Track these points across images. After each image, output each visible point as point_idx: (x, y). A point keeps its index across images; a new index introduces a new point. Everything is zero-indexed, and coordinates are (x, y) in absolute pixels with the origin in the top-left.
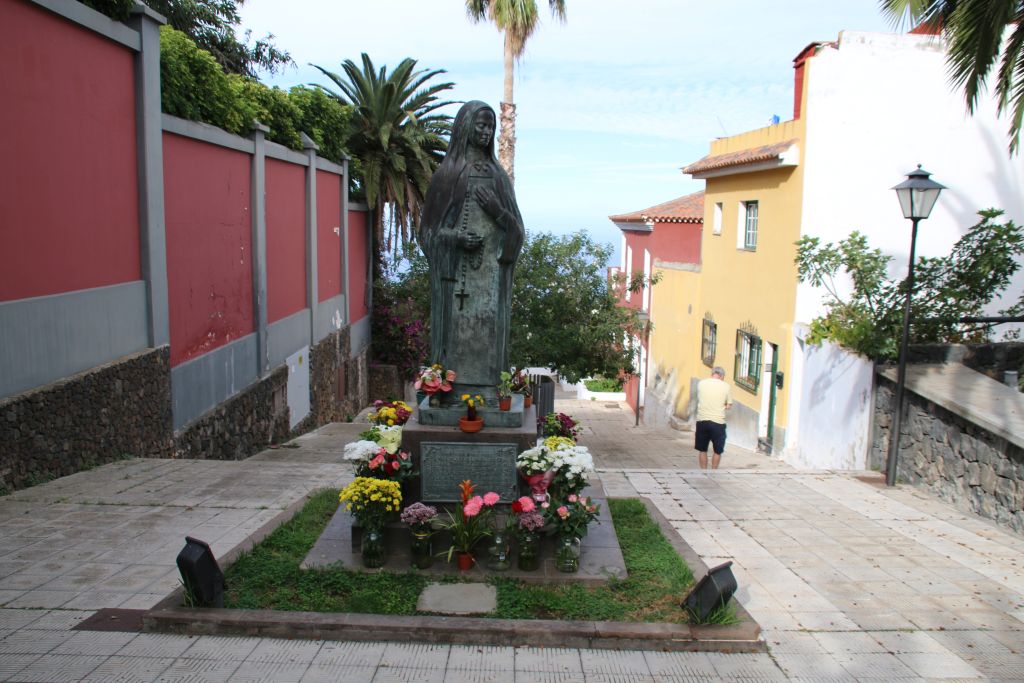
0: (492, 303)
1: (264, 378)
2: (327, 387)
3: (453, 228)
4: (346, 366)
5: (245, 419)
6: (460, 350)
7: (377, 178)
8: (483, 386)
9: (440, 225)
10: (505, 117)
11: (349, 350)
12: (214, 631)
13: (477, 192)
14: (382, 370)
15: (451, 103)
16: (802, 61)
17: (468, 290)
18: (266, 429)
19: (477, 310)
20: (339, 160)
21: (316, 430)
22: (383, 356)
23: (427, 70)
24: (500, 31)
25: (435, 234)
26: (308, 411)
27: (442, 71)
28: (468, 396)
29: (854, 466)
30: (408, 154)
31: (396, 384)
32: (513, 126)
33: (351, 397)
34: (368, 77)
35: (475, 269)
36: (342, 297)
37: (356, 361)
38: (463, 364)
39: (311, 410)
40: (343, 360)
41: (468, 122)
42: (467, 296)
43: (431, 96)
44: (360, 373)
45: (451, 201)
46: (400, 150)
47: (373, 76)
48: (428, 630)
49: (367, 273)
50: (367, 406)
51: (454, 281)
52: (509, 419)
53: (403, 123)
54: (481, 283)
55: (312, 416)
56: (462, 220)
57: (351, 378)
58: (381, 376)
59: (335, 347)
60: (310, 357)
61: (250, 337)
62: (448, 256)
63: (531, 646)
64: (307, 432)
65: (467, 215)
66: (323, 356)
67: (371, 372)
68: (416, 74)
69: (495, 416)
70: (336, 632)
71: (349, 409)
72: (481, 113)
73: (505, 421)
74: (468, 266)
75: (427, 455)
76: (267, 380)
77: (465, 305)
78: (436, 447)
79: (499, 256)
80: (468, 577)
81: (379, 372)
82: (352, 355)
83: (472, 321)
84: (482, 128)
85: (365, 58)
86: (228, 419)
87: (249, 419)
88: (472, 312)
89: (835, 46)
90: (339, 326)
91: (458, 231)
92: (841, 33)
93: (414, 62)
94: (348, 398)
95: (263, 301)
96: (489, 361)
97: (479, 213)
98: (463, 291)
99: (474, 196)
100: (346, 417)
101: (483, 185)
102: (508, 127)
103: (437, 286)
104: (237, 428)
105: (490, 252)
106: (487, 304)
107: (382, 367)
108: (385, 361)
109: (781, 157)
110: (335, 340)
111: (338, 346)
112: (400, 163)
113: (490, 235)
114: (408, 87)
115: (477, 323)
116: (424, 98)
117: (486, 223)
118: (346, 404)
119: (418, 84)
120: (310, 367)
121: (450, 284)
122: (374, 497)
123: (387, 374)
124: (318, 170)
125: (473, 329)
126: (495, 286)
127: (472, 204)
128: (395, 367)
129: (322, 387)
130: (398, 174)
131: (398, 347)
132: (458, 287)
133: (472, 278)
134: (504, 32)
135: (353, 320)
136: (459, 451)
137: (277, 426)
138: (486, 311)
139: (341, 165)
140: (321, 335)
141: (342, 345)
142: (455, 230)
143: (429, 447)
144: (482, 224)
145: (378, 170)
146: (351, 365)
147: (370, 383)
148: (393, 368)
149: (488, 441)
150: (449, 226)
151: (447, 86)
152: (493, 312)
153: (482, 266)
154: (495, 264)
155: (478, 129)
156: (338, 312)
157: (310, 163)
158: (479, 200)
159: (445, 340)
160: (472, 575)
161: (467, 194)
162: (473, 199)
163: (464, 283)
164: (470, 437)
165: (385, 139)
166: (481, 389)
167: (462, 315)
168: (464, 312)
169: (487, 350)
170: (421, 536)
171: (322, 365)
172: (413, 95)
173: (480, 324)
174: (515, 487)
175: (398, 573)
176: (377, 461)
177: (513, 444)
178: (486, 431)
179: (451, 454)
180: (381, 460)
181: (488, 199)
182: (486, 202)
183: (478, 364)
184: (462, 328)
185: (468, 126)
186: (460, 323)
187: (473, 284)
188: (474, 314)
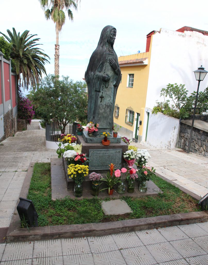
0: (111, 100)
2: (8, 127)
3: (100, 72)
4: (12, 120)
6: (100, 116)
7: (19, 66)
8: (106, 129)
9: (96, 71)
10: (56, 49)
11: (13, 116)
12: (40, 238)
13: (110, 60)
14: (21, 121)
15: (39, 44)
16: (150, 35)
17: (104, 95)
19: (106, 102)
20: (9, 60)
21: (6, 139)
22: (21, 117)
23: (31, 35)
25: (94, 74)
26: (4, 134)
27: (36, 35)
28: (105, 133)
30: (28, 59)
31: (25, 125)
32: (59, 51)
33: (14, 129)
35: (106, 88)
36: (10, 100)
37: (14, 119)
38: (100, 121)
39: (4, 133)
40: (11, 119)
41: (108, 33)
42: (103, 97)
43: (34, 42)
44: (15, 122)
45: (101, 62)
46: (25, 58)
47: (16, 35)
48: (126, 227)
49: (16, 94)
50: (17, 131)
51: (99, 91)
52: (117, 140)
53: (25, 50)
54: (108, 93)
55: (5, 135)
56: (104, 70)
57: (13, 124)
58: (21, 123)
59: (9, 115)
60: (4, 118)
62: (98, 82)
63: (161, 227)
64: (4, 140)
65: (106, 68)
66: (7, 117)
67: (18, 122)
68: (29, 35)
69: (113, 139)
70: (91, 233)
71: (13, 132)
72: (113, 30)
73: (116, 141)
74: (104, 86)
75: (91, 154)
77: (102, 101)
78: (94, 151)
79: (114, 84)
80: (114, 198)
81: (20, 122)
82: (14, 117)
83: (104, 106)
84: (113, 36)
85: (14, 29)
88: (105, 103)
89: (159, 32)
90: (10, 109)
91: (101, 74)
92: (161, 29)
93: (29, 31)
94: (13, 129)
97: (110, 68)
98: (102, 95)
99: (109, 61)
100: (12, 135)
101: (111, 58)
102: (57, 52)
103: (93, 93)
105: (111, 82)
106: (109, 100)
107: (21, 120)
108: (22, 118)
109: (143, 62)
110: (9, 113)
111: (10, 115)
112: (25, 61)
113: (112, 76)
114: (26, 39)
115: (106, 107)
116: (31, 42)
118: (12, 131)
119: (29, 38)
120: (4, 121)
121: (98, 93)
122: (80, 172)
123: (22, 122)
124: (4, 62)
125: (104, 109)
126: (112, 94)
127: (108, 64)
129: (7, 127)
130: (25, 64)
131: (25, 114)
132: (100, 94)
133: (106, 91)
134: (56, 23)
135: (13, 107)
136: (103, 151)
138: (109, 103)
139: (9, 61)
140: (6, 111)
141: (11, 114)
142: (101, 73)
143: (92, 151)
144: (110, 72)
145: (19, 63)
146: (13, 120)
147: (18, 125)
148: (24, 120)
149: (112, 149)
150: (99, 72)
151: (37, 40)
152: (111, 103)
153: (109, 87)
154: (113, 87)
155: (112, 36)
156: (10, 105)
157: (2, 59)
158: (110, 63)
159: (94, 113)
160: (115, 197)
161: (106, 60)
162: (108, 62)
163: (102, 93)
164: (107, 147)
165: (21, 54)
166: (105, 130)
167: (101, 104)
168: (102, 103)
170: (96, 185)
171: (7, 120)
172: (28, 42)
173: (107, 107)
174: (120, 163)
175: (89, 199)
176: (78, 158)
177: (121, 149)
178: (111, 145)
179: (99, 153)
180: (79, 157)
181: (113, 63)
182: (113, 64)
183: (105, 121)
184: (101, 109)
185: (108, 35)
186: (100, 107)
187: (105, 93)
188: (105, 104)
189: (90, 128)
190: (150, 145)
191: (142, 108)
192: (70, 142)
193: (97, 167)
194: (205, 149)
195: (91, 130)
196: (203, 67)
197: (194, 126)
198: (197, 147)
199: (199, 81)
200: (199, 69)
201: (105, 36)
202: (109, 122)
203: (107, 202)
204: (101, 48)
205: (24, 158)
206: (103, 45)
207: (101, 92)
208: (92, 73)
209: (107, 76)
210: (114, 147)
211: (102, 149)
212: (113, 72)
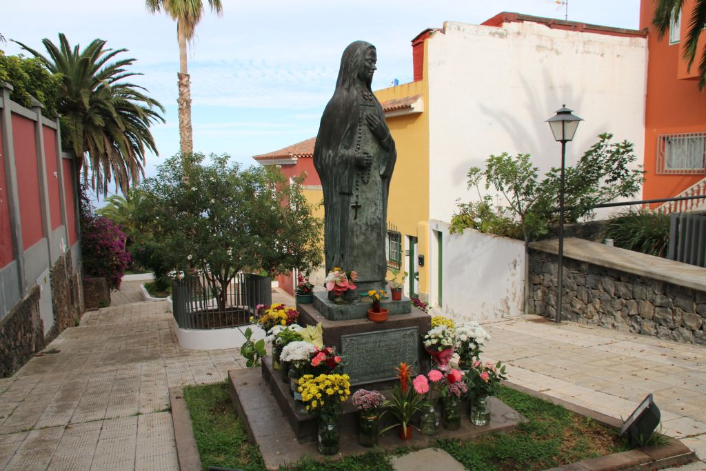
0: (378, 212)
1: (25, 298)
2: (62, 300)
4: (71, 281)
5: (17, 334)
6: (355, 253)
7: (81, 133)
9: (340, 147)
10: (182, 84)
11: (72, 268)
13: (368, 118)
14: (94, 283)
15: (132, 74)
16: (420, 40)
17: (361, 202)
18: (30, 341)
19: (367, 218)
20: (54, 118)
21: (60, 336)
22: (93, 271)
23: (111, 50)
24: (174, 19)
25: (336, 155)
26: (53, 321)
27: (124, 50)
29: (508, 313)
30: (106, 114)
31: (106, 292)
32: (189, 90)
33: (76, 305)
34: (64, 53)
35: (365, 184)
36: (64, 227)
37: (76, 277)
38: (357, 265)
39: (55, 319)
40: (69, 277)
41: (360, 58)
42: (361, 206)
43: (119, 68)
44: (79, 286)
45: (349, 126)
46: (96, 111)
47: (69, 52)
49: (75, 208)
50: (85, 311)
51: (350, 194)
52: (404, 307)
53: (95, 90)
54: (370, 196)
55: (56, 324)
56: (356, 143)
57: (74, 291)
60: (50, 277)
61: (13, 264)
62: (347, 173)
64: (55, 338)
65: (360, 137)
66: (58, 274)
67: (86, 284)
68: (104, 51)
69: (393, 306)
71: (75, 315)
72: (369, 51)
73: (400, 308)
74: (360, 181)
75: (347, 347)
76: (28, 299)
77: (358, 216)
78: (354, 338)
79: (382, 173)
80: (416, 445)
81: (92, 284)
82: (74, 271)
83: (364, 228)
84: (370, 64)
85: (62, 37)
86: (6, 337)
87: (19, 334)
88: (364, 220)
89: (443, 31)
90: (64, 251)
91: (350, 152)
93: (104, 43)
94: (74, 307)
95: (19, 234)
96: (377, 260)
97: (369, 136)
98: (357, 203)
99: (365, 122)
100: (74, 323)
101: (371, 112)
102: (184, 92)
103: (335, 200)
104: (13, 343)
105: (375, 169)
106: (375, 212)
107: (94, 279)
108: (96, 274)
109: (412, 107)
110: (63, 262)
111: (65, 266)
112: (99, 121)
113: (376, 154)
114: (99, 61)
115: (367, 229)
116: (111, 70)
117: (374, 144)
118: (74, 312)
119: (105, 60)
120: (51, 285)
121: (346, 197)
122: (330, 392)
123: (98, 285)
124: (43, 125)
125: (365, 235)
126: (380, 197)
127: (364, 128)
128: (104, 278)
129: (60, 300)
130: (97, 128)
131: (105, 263)
132: (353, 200)
133: (363, 192)
134: (177, 20)
136: (372, 339)
137: (37, 336)
138: (374, 219)
139: (55, 121)
140: (55, 259)
141: (68, 265)
142: (350, 150)
143: (348, 340)
144: (371, 146)
145: (81, 127)
146: (73, 279)
147: (85, 293)
148: (103, 279)
149: (395, 328)
150: (345, 148)
151: (127, 62)
152: (380, 219)
153: (370, 181)
154: (379, 179)
155: (367, 64)
156: (62, 239)
157: (38, 119)
158: (370, 125)
159: (342, 246)
160: (418, 443)
161: (360, 120)
162: (364, 124)
163: (357, 196)
164: (382, 326)
165: (86, 101)
166: (370, 285)
167: (356, 223)
168: (358, 220)
169: (376, 251)
170: (372, 418)
171: (58, 282)
172: (103, 67)
173: (369, 229)
174: (416, 362)
175: (358, 454)
176: (320, 358)
177: (415, 327)
178: (392, 319)
179: (366, 343)
180: (323, 357)
181: (377, 123)
182: (376, 127)
183: (368, 264)
184: (357, 235)
185: (359, 61)
186: (355, 230)
187: (364, 196)
188: (365, 222)
189: (339, 284)
190: (454, 316)
191: (422, 223)
192: (284, 322)
193: (363, 378)
194: (600, 307)
195: (340, 287)
196: (568, 107)
197: (564, 254)
198: (578, 306)
199: (564, 142)
200: (559, 113)
201: (353, 64)
202: (379, 266)
203: (401, 458)
204: (345, 93)
205: (143, 378)
206: (350, 86)
207: (355, 196)
208: (330, 151)
209: (366, 156)
210: (399, 325)
211: (371, 333)
212: (377, 146)
